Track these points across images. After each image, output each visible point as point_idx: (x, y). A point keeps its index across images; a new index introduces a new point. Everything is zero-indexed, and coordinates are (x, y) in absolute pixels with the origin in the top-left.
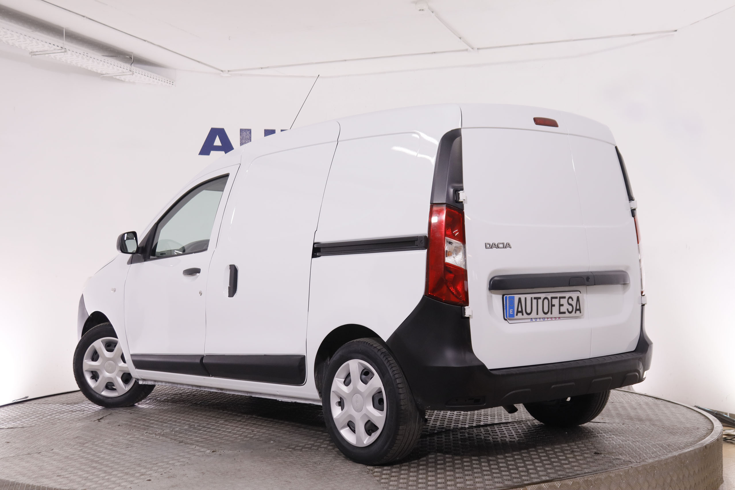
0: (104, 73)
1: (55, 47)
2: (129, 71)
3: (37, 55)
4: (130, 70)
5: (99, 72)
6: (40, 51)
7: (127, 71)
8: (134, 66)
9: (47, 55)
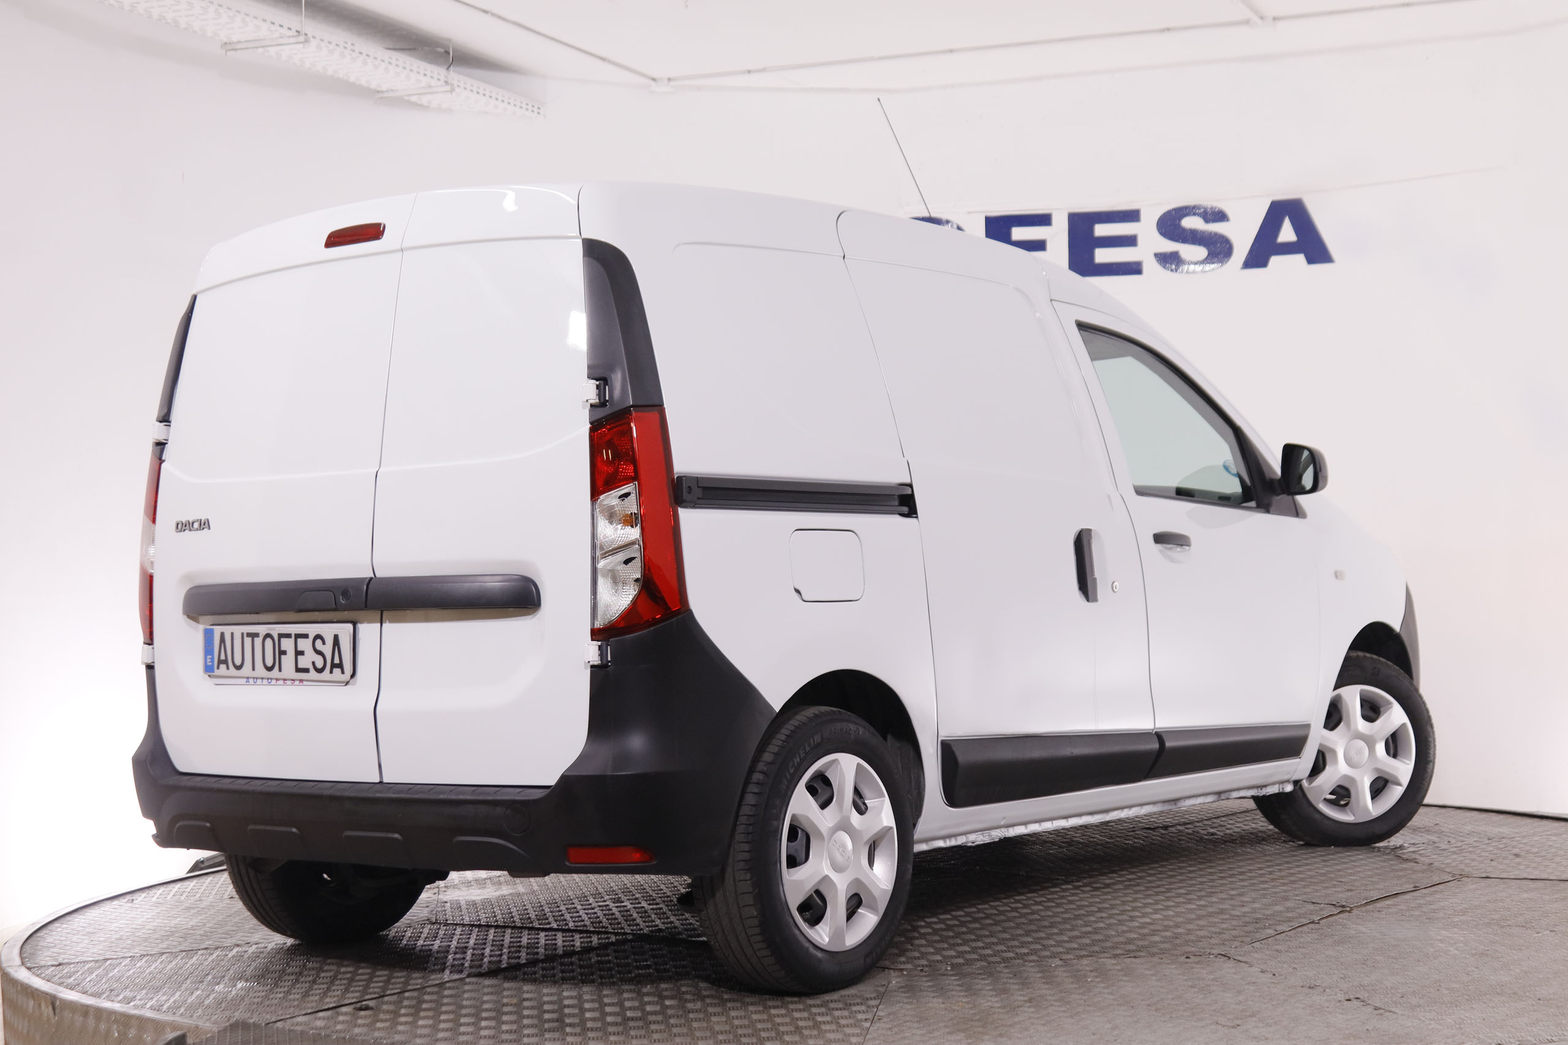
0: (384, 89)
1: (284, 31)
2: (444, 84)
3: (238, 51)
4: (446, 82)
5: (373, 86)
6: (245, 41)
7: (439, 83)
8: (453, 71)
9: (260, 50)
